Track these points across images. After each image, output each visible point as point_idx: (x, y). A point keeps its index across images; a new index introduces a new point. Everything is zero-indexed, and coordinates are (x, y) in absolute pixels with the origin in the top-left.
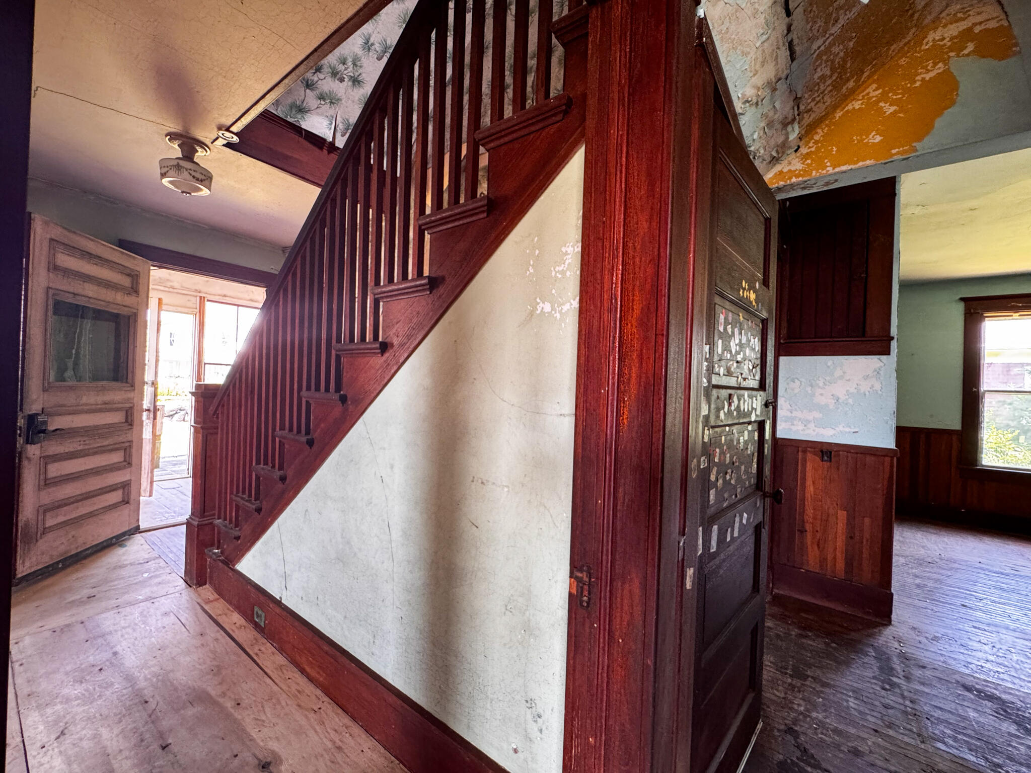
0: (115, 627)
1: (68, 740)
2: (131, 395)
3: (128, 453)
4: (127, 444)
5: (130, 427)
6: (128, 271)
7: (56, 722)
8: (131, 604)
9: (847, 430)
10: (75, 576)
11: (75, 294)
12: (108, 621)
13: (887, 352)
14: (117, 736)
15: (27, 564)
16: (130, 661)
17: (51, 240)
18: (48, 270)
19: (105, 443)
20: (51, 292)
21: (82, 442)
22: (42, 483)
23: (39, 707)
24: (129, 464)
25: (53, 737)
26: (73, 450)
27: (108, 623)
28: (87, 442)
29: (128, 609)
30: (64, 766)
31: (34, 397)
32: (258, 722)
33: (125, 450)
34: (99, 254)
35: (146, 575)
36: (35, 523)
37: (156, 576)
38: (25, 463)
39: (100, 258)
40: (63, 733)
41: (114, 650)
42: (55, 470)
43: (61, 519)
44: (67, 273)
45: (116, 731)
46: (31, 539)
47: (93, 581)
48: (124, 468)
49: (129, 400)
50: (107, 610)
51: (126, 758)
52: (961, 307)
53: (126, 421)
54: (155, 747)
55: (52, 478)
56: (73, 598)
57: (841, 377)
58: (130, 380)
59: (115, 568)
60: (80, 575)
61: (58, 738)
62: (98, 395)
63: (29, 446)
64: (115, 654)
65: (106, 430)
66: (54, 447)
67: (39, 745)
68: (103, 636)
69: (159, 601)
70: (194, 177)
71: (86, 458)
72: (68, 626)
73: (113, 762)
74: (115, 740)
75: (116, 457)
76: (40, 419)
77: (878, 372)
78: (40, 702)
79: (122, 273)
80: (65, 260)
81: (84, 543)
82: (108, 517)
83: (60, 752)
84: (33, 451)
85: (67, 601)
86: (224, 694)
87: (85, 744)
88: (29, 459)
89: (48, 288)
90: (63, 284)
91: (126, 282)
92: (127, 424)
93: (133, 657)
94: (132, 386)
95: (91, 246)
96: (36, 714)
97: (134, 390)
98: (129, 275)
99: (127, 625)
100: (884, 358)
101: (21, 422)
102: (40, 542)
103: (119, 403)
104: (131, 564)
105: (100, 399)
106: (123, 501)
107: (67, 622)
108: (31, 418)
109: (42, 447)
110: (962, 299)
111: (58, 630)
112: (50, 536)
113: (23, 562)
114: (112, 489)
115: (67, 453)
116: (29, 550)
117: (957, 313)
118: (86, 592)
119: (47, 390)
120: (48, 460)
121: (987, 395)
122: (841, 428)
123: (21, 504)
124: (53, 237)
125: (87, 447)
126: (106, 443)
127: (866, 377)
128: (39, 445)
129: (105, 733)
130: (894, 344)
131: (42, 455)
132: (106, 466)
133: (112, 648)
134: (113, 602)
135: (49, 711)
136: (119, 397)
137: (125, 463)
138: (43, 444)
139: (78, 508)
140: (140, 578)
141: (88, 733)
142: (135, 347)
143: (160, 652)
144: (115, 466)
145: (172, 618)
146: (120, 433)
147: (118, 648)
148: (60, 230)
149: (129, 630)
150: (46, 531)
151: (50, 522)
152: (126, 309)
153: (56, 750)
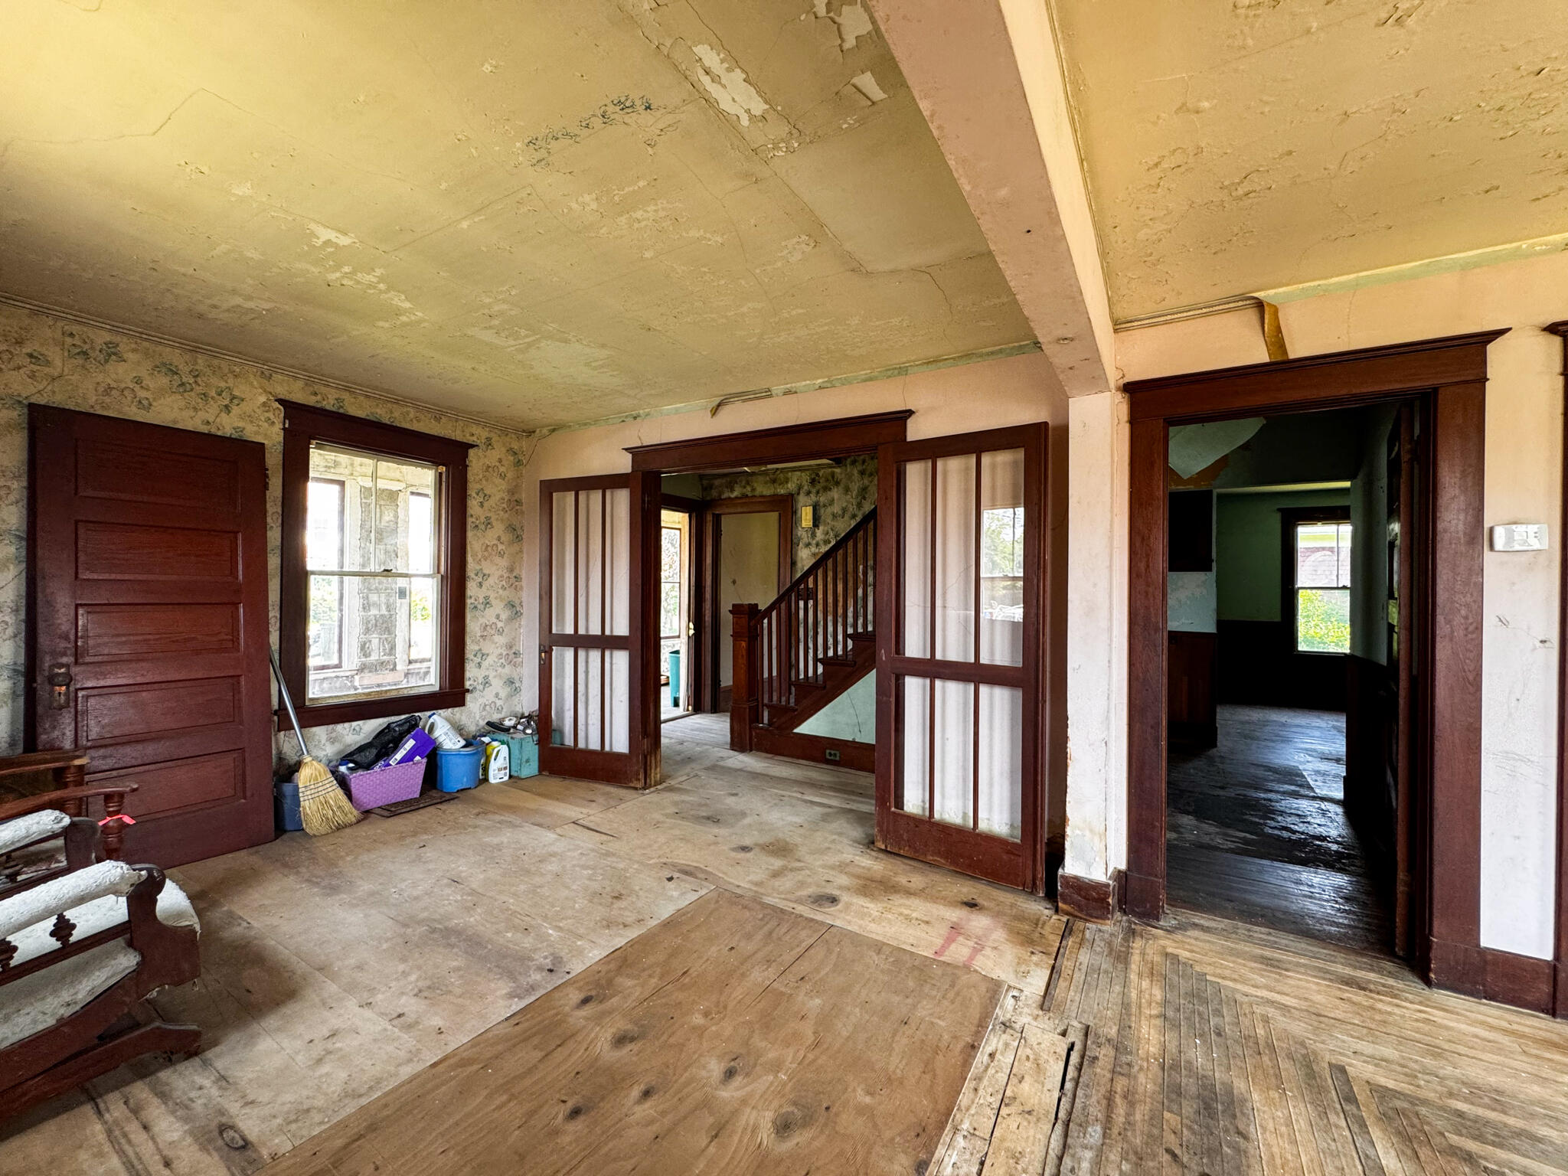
9: (1187, 622)
13: (1210, 570)
52: (1278, 517)
57: (1182, 587)
77: (1204, 582)
100: (1208, 573)
110: (1279, 510)
117: (1275, 523)
121: (1300, 591)
122: (1183, 620)
127: (1198, 586)
130: (1214, 565)
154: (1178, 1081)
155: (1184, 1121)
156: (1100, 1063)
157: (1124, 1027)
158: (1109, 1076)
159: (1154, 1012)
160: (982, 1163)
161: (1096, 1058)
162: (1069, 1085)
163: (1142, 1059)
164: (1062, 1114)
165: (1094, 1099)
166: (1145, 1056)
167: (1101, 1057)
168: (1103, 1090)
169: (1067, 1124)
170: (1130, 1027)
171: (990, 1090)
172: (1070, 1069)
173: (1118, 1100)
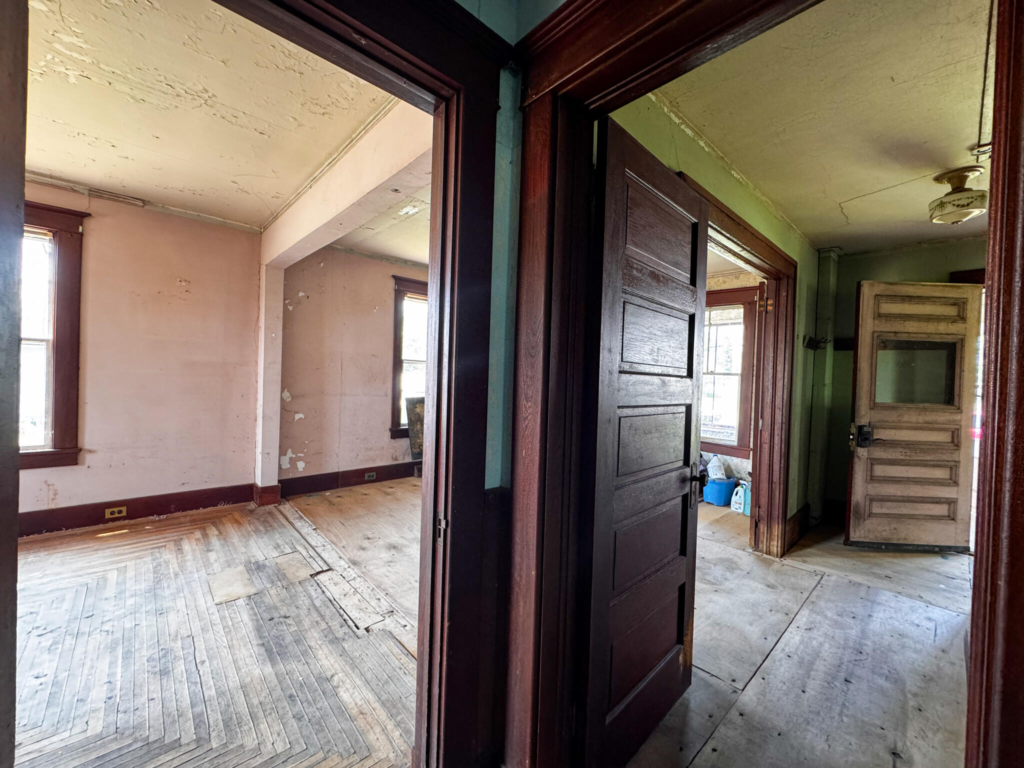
0: (885, 603)
1: (810, 634)
2: (958, 417)
3: (954, 472)
4: (954, 463)
5: (956, 448)
6: (952, 301)
7: (811, 623)
8: (910, 596)
10: (890, 560)
11: (896, 333)
12: (886, 596)
14: (831, 653)
15: (857, 534)
16: (875, 625)
17: (877, 295)
18: (874, 319)
19: (926, 458)
20: (875, 335)
21: (903, 453)
22: (869, 478)
23: (812, 610)
24: (955, 482)
25: (806, 627)
26: (894, 458)
27: (884, 598)
28: (909, 454)
29: (905, 599)
30: (798, 642)
31: (863, 413)
32: (922, 732)
33: (951, 468)
34: (919, 295)
35: (942, 586)
36: (863, 506)
37: (950, 592)
38: (856, 460)
39: (919, 297)
40: (810, 629)
41: (872, 614)
42: (879, 470)
43: (885, 511)
44: (889, 317)
45: (833, 650)
46: (860, 517)
47: (899, 568)
48: (949, 485)
49: (954, 422)
50: (890, 590)
51: (825, 666)
53: (953, 442)
54: (842, 675)
55: (877, 476)
56: (876, 571)
58: (956, 402)
59: (922, 569)
60: (895, 560)
61: (807, 629)
62: (919, 415)
63: (859, 449)
64: (870, 616)
65: (929, 447)
66: (879, 453)
67: (798, 625)
68: (873, 602)
69: (933, 608)
70: (958, 206)
71: (908, 467)
72: (860, 584)
73: (818, 661)
74: (828, 653)
75: (941, 474)
76: (865, 429)
78: (814, 609)
79: (945, 304)
80: (888, 308)
81: (905, 539)
82: (929, 525)
83: (802, 636)
84: (862, 452)
85: (873, 571)
86: (915, 695)
87: (815, 643)
88: (859, 458)
89: (874, 332)
90: (885, 327)
91: (952, 311)
92: (952, 444)
93: (878, 626)
94: (959, 409)
95: (911, 290)
96: (808, 612)
97: (961, 412)
98: (954, 304)
99: (894, 606)
101: (853, 430)
102: (866, 522)
103: (943, 424)
104: (938, 573)
105: (921, 419)
106: (949, 516)
107: (861, 582)
108: (860, 428)
109: (869, 451)
111: (853, 583)
112: (874, 520)
113: (855, 531)
114: (937, 501)
115: (889, 459)
116: (859, 524)
118: (889, 573)
119: (872, 409)
120: (873, 462)
123: (853, 489)
124: (878, 293)
125: (907, 458)
126: (928, 458)
128: (866, 449)
129: (827, 646)
131: (869, 457)
132: (928, 478)
133: (871, 612)
134: (899, 589)
135: (814, 616)
136: (943, 418)
137: (950, 481)
138: (870, 448)
139: (900, 507)
140: (936, 585)
141: (821, 639)
142: (962, 371)
143: (899, 636)
144: (938, 481)
145: (931, 625)
146: (944, 451)
147: (875, 615)
148: (883, 285)
149: (892, 611)
150: (871, 515)
151: (876, 510)
152: (950, 337)
153: (801, 634)
154: (299, 646)
155: (287, 631)
156: (338, 627)
157: (343, 653)
158: (330, 624)
159: (336, 678)
160: (344, 578)
161: (341, 627)
162: (342, 612)
163: (322, 644)
164: (335, 603)
165: (328, 612)
166: (322, 646)
167: (340, 630)
168: (327, 617)
169: (330, 601)
170: (341, 656)
171: (364, 591)
172: (348, 618)
173: (319, 619)
